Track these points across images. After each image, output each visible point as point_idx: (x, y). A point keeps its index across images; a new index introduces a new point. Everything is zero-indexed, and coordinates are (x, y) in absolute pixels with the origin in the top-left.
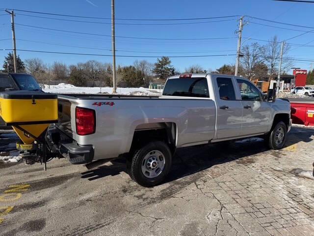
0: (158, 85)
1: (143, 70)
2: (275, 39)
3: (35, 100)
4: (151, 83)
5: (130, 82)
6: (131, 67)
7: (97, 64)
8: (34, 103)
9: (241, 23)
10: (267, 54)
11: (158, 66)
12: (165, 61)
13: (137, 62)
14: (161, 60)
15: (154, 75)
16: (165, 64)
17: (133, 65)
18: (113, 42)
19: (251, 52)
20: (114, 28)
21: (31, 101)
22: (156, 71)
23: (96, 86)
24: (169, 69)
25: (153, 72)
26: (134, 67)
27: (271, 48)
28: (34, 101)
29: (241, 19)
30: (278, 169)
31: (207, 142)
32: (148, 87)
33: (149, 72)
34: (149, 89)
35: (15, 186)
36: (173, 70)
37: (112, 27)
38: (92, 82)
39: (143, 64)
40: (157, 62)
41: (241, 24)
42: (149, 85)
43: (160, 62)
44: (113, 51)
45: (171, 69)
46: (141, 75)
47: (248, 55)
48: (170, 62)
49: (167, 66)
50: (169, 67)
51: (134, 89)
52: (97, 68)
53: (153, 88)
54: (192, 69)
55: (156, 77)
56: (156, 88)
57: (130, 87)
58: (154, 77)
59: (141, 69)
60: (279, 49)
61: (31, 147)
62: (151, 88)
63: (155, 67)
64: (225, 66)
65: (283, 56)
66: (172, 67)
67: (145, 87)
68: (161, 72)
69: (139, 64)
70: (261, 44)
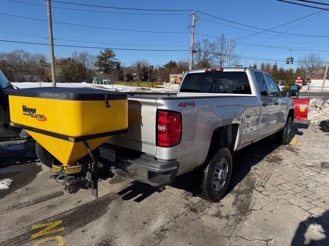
0: (103, 80)
1: (84, 62)
2: (223, 36)
3: (109, 101)
4: (95, 78)
5: (69, 75)
6: (70, 59)
7: (27, 55)
8: (108, 106)
9: (194, 18)
10: (216, 51)
11: (101, 58)
12: (109, 54)
13: (76, 53)
14: (104, 52)
15: (97, 68)
16: (109, 57)
17: (72, 57)
18: (49, 29)
19: (202, 48)
20: (50, 13)
21: (104, 102)
22: (99, 64)
23: (26, 81)
24: (114, 63)
25: (96, 65)
26: (73, 60)
27: (220, 45)
28: (107, 103)
29: (194, 14)
30: (310, 164)
31: (250, 143)
32: (91, 82)
33: (91, 65)
34: (93, 85)
35: (40, 226)
36: (119, 64)
37: (48, 11)
38: (21, 76)
39: (83, 56)
40: (100, 55)
41: (194, 20)
42: (93, 80)
43: (103, 54)
44: (50, 39)
45: (116, 63)
46: (82, 68)
47: (200, 51)
48: (114, 55)
49: (111, 59)
50: (114, 61)
51: (75, 84)
52: (26, 59)
53: (98, 83)
54: (139, 64)
55: (100, 71)
56: (102, 83)
57: (69, 82)
58: (97, 71)
59: (81, 62)
60: (227, 46)
61: (80, 169)
62: (95, 84)
63: (98, 59)
64: (171, 62)
65: (231, 53)
66: (117, 61)
67: (88, 82)
68: (104, 65)
69: (78, 56)
70: (212, 41)
